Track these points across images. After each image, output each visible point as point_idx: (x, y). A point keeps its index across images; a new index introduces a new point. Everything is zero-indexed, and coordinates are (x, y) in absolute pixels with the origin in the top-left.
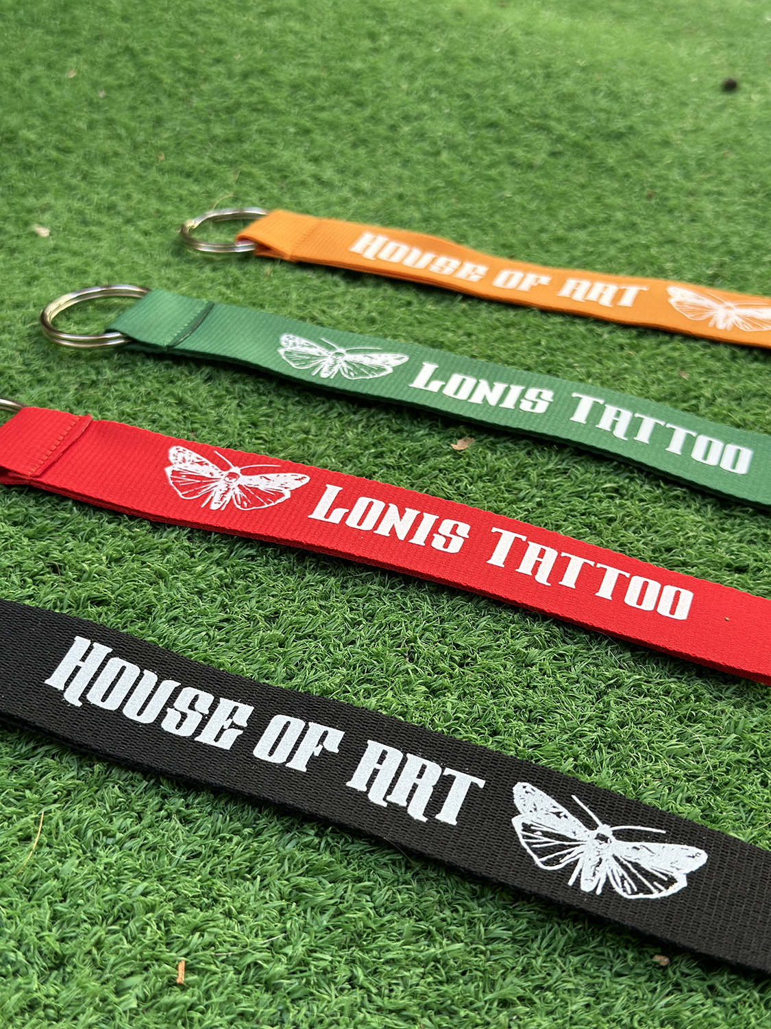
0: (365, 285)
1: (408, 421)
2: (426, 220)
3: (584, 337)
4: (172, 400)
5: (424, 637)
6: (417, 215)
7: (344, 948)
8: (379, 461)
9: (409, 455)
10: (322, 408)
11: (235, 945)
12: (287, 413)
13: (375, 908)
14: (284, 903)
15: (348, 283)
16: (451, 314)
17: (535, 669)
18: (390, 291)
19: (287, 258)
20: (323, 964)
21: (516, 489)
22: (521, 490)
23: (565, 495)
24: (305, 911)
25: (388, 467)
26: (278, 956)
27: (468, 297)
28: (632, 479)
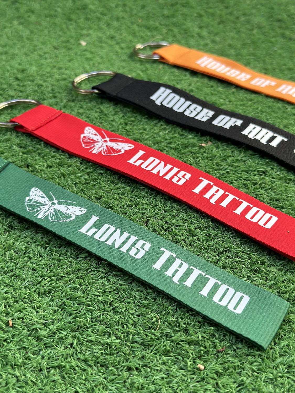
0: (197, 77)
1: (188, 132)
2: (237, 55)
3: (279, 108)
4: (98, 110)
5: (155, 217)
6: (234, 53)
7: (74, 331)
8: (169, 145)
9: (181, 145)
10: (155, 122)
11: (31, 320)
12: (141, 121)
13: (91, 318)
14: (57, 308)
15: (191, 76)
16: (227, 93)
17: (196, 238)
18: (206, 81)
19: (170, 63)
20: (61, 335)
21: (220, 165)
22: (222, 166)
23: (240, 171)
24: (64, 313)
25: (171, 148)
26: (46, 328)
27: (238, 87)
28: (272, 169)
